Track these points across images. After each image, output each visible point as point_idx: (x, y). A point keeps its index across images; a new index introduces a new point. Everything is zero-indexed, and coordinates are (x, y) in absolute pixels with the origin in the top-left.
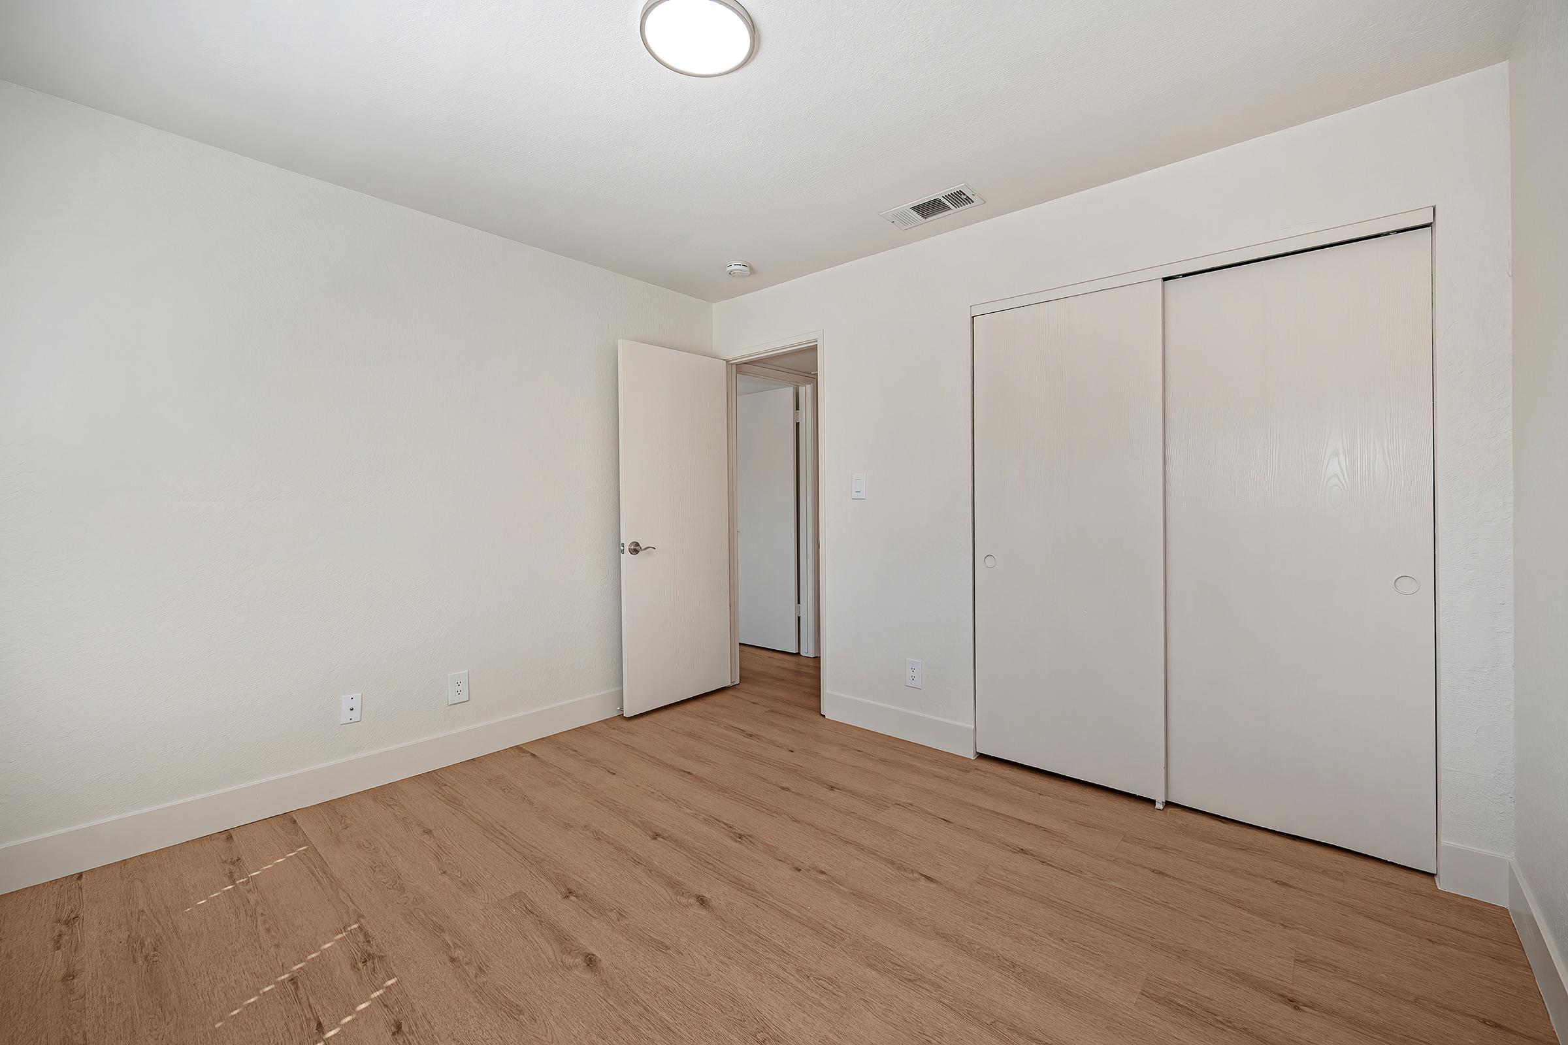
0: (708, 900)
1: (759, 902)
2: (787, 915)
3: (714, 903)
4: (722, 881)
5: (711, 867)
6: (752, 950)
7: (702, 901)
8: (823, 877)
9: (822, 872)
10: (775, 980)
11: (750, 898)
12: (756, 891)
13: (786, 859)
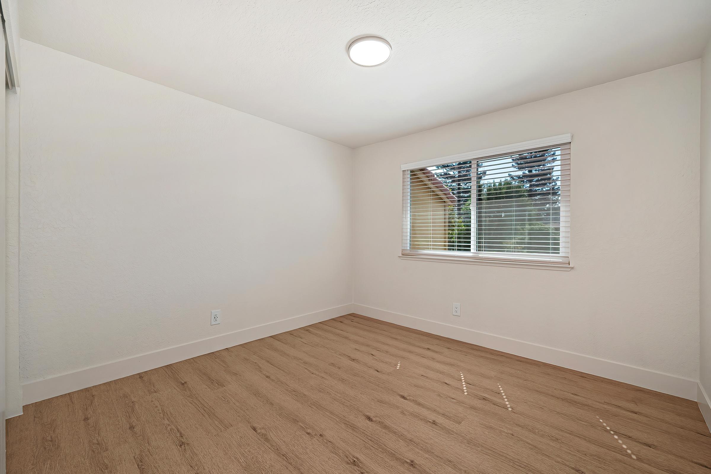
0: (366, 419)
1: (343, 418)
2: (331, 413)
3: (364, 418)
4: (362, 429)
5: (370, 438)
6: (346, 400)
7: (369, 419)
8: (309, 431)
9: (308, 434)
10: (339, 392)
11: (347, 420)
12: (345, 424)
13: (326, 443)
